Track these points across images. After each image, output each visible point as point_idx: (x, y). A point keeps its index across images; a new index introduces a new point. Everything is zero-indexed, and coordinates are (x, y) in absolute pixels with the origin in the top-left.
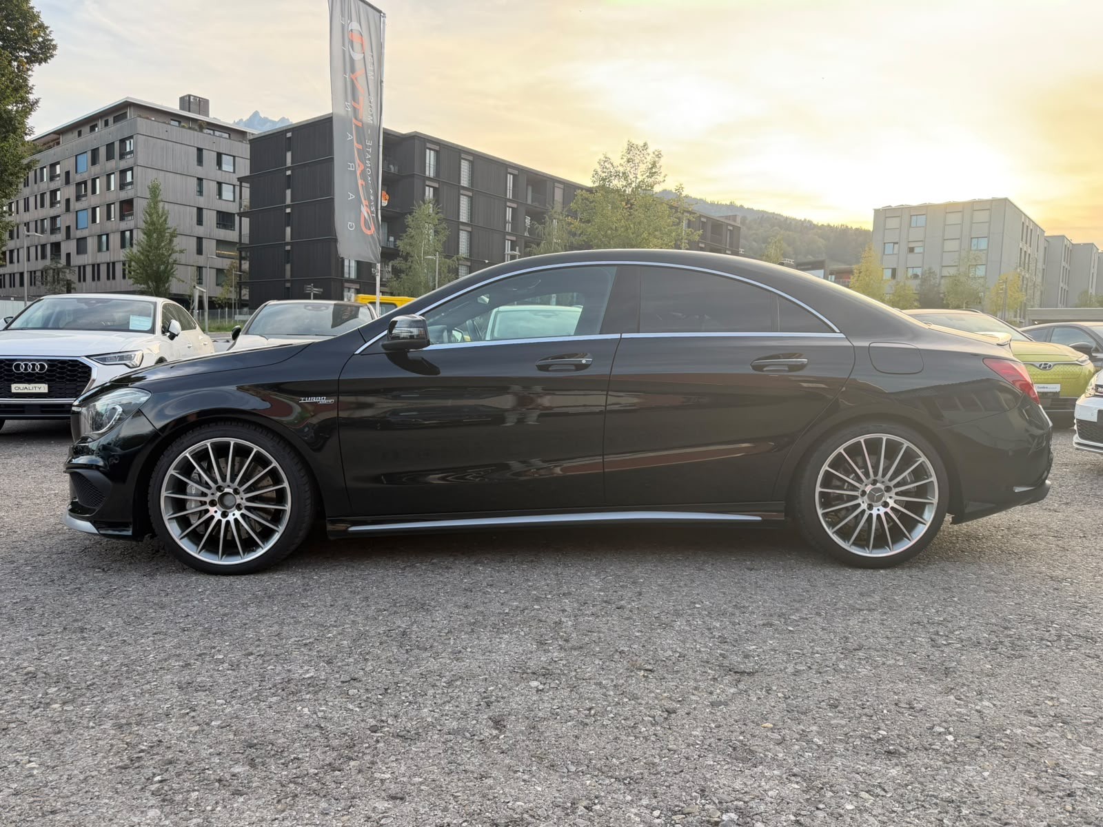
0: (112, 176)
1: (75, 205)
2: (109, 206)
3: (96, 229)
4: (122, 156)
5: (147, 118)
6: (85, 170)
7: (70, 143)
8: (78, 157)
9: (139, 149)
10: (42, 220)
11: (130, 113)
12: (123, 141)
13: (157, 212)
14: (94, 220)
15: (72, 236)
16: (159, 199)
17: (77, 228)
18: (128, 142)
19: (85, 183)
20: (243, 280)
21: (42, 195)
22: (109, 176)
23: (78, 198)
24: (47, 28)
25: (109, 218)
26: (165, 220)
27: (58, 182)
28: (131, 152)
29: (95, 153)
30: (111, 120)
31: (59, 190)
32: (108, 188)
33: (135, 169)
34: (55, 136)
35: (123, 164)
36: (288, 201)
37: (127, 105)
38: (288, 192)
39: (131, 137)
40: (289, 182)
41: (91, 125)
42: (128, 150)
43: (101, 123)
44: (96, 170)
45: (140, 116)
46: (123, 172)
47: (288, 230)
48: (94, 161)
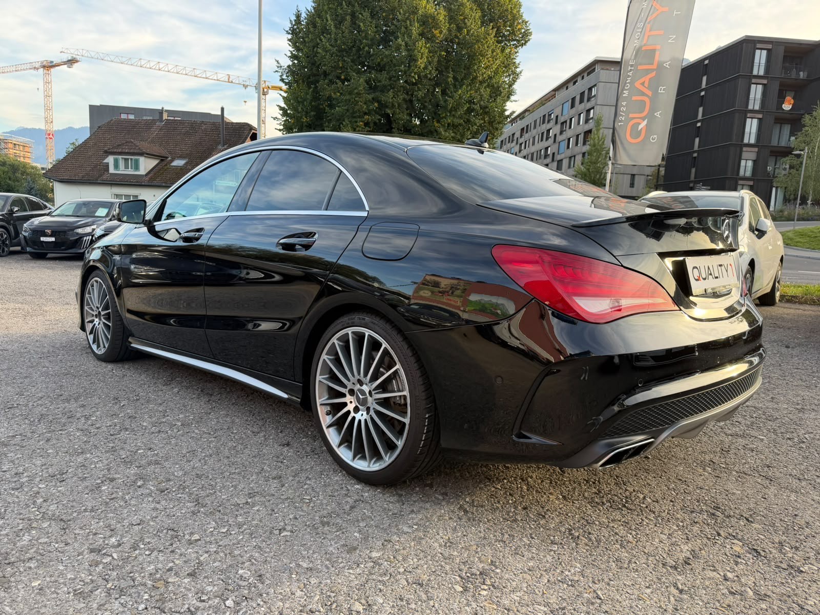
0: (582, 115)
1: (559, 138)
2: (578, 136)
3: (569, 153)
4: (589, 100)
5: (607, 69)
6: (568, 112)
7: (561, 96)
8: (564, 105)
9: (599, 94)
10: (541, 150)
11: (598, 68)
12: (590, 89)
13: (598, 137)
14: (568, 147)
15: (555, 159)
16: (601, 127)
17: (558, 154)
18: (593, 89)
19: (566, 122)
20: (659, 183)
21: (543, 134)
22: (580, 115)
23: (561, 133)
24: (527, 22)
25: (577, 144)
26: (603, 142)
27: (552, 123)
28: (595, 96)
29: (573, 99)
30: (585, 75)
31: (551, 129)
32: (579, 123)
33: (595, 108)
34: (553, 93)
35: (589, 105)
36: (700, 117)
37: (596, 62)
38: (701, 109)
39: (595, 85)
40: (702, 101)
41: (574, 81)
42: (593, 95)
43: (579, 78)
44: (574, 110)
45: (602, 69)
46: (588, 111)
47: (697, 140)
48: (573, 106)
